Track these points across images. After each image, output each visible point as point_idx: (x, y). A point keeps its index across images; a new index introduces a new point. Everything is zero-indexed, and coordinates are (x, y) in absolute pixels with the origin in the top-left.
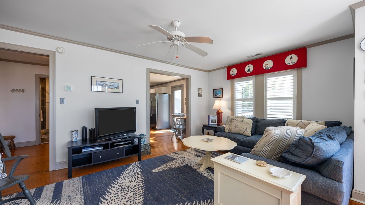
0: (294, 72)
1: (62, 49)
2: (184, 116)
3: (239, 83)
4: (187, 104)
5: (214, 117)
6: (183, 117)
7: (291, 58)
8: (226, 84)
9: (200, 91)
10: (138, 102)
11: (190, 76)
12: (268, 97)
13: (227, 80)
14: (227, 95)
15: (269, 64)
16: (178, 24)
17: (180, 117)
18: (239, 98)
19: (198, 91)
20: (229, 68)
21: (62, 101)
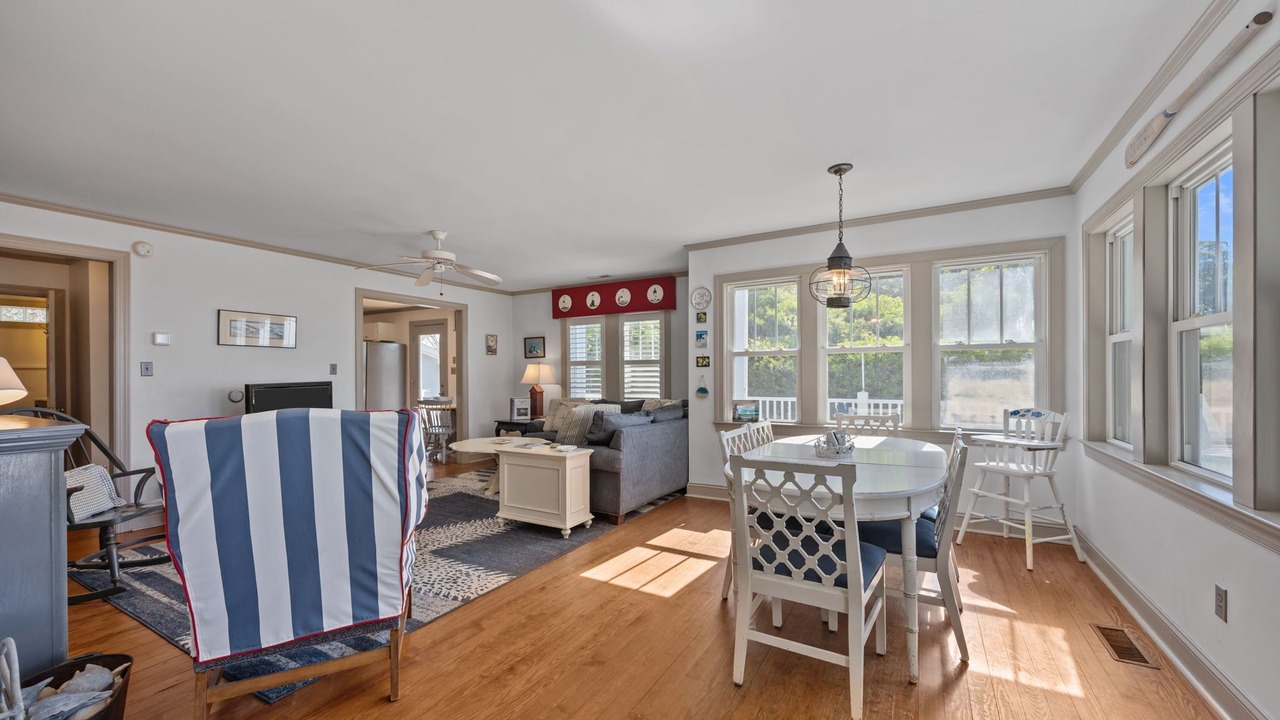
0: (660, 313)
1: (147, 247)
2: (450, 402)
3: (578, 327)
4: (459, 371)
5: (524, 403)
6: (448, 407)
7: (655, 292)
8: (550, 328)
9: (490, 342)
10: (333, 369)
11: (467, 306)
12: (626, 359)
13: (554, 318)
14: (553, 353)
15: (624, 296)
16: (442, 236)
17: (439, 407)
18: (578, 360)
19: (487, 341)
20: (557, 293)
21: (147, 369)
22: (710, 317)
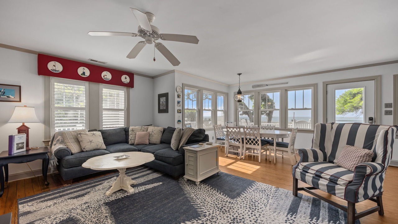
0: (125, 88)
5: (22, 138)
12: (104, 108)
20: (46, 58)
22: (181, 96)
